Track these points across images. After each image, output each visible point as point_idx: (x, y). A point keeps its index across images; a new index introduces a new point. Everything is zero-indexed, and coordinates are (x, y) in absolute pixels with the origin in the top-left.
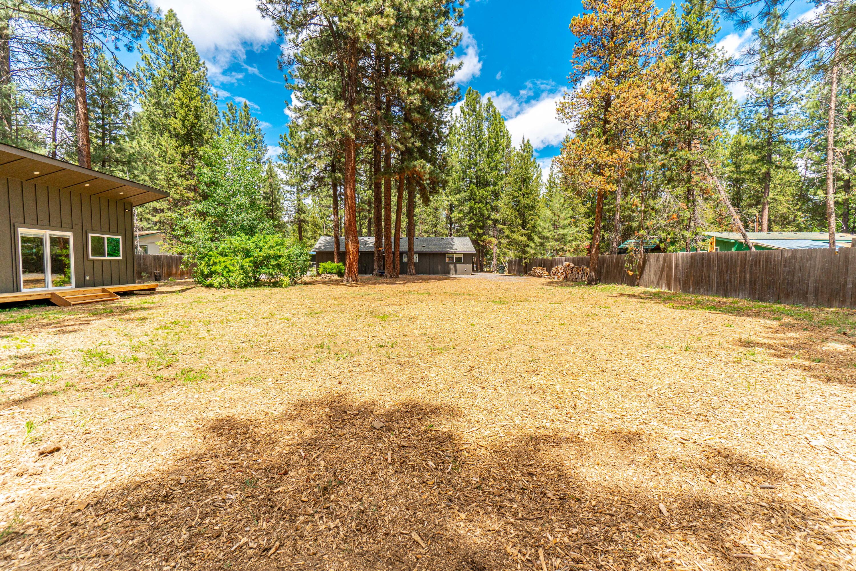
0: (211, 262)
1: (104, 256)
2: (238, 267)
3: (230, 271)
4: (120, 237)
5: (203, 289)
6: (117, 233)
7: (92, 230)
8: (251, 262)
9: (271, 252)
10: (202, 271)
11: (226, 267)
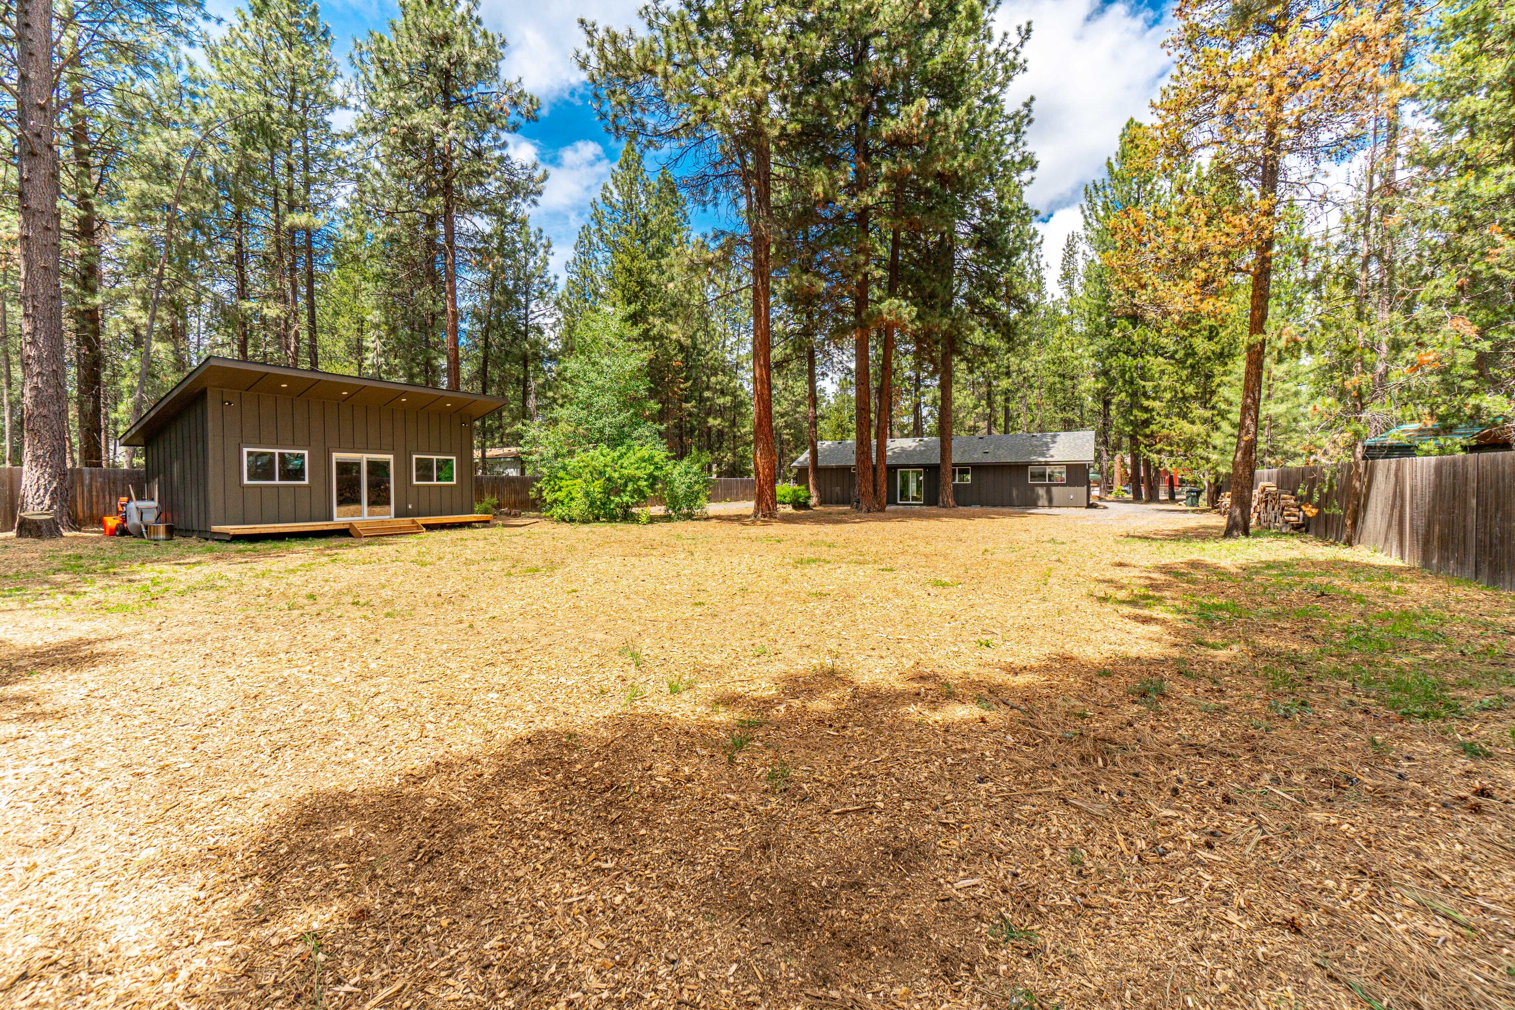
1: (432, 480)
4: (455, 458)
6: (451, 453)
7: (418, 452)
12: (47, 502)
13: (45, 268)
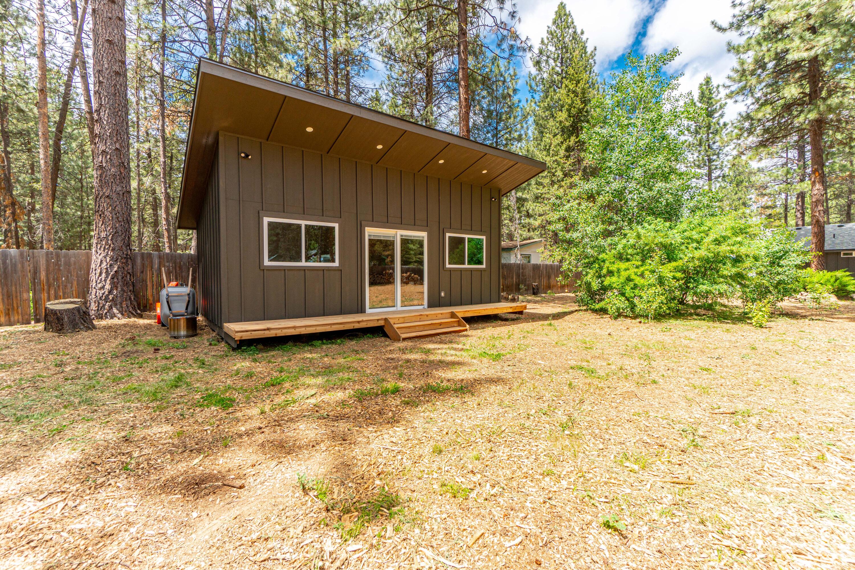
0: (604, 271)
1: (464, 263)
2: (653, 279)
3: (635, 287)
4: (484, 237)
5: (589, 315)
6: (481, 232)
7: (451, 229)
8: (676, 269)
9: (724, 248)
10: (588, 285)
11: (629, 279)
12: (108, 287)
13: (109, 42)
